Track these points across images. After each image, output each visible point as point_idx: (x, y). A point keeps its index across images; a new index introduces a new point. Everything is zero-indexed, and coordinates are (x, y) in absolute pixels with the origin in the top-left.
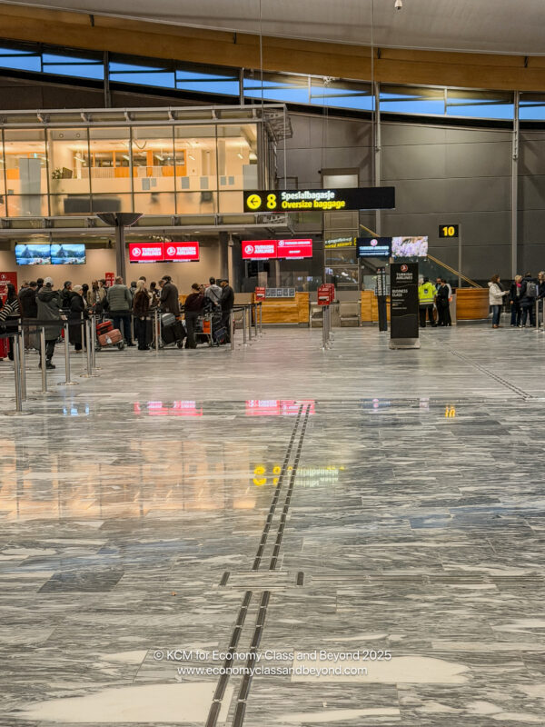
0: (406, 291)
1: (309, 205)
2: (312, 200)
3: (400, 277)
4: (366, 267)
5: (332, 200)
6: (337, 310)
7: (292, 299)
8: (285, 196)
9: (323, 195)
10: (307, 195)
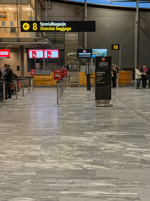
0: (104, 73)
1: (54, 29)
2: (55, 27)
3: (101, 64)
4: (81, 62)
5: (65, 27)
6: (69, 80)
7: (50, 75)
8: (42, 24)
9: (60, 24)
10: (52, 24)
